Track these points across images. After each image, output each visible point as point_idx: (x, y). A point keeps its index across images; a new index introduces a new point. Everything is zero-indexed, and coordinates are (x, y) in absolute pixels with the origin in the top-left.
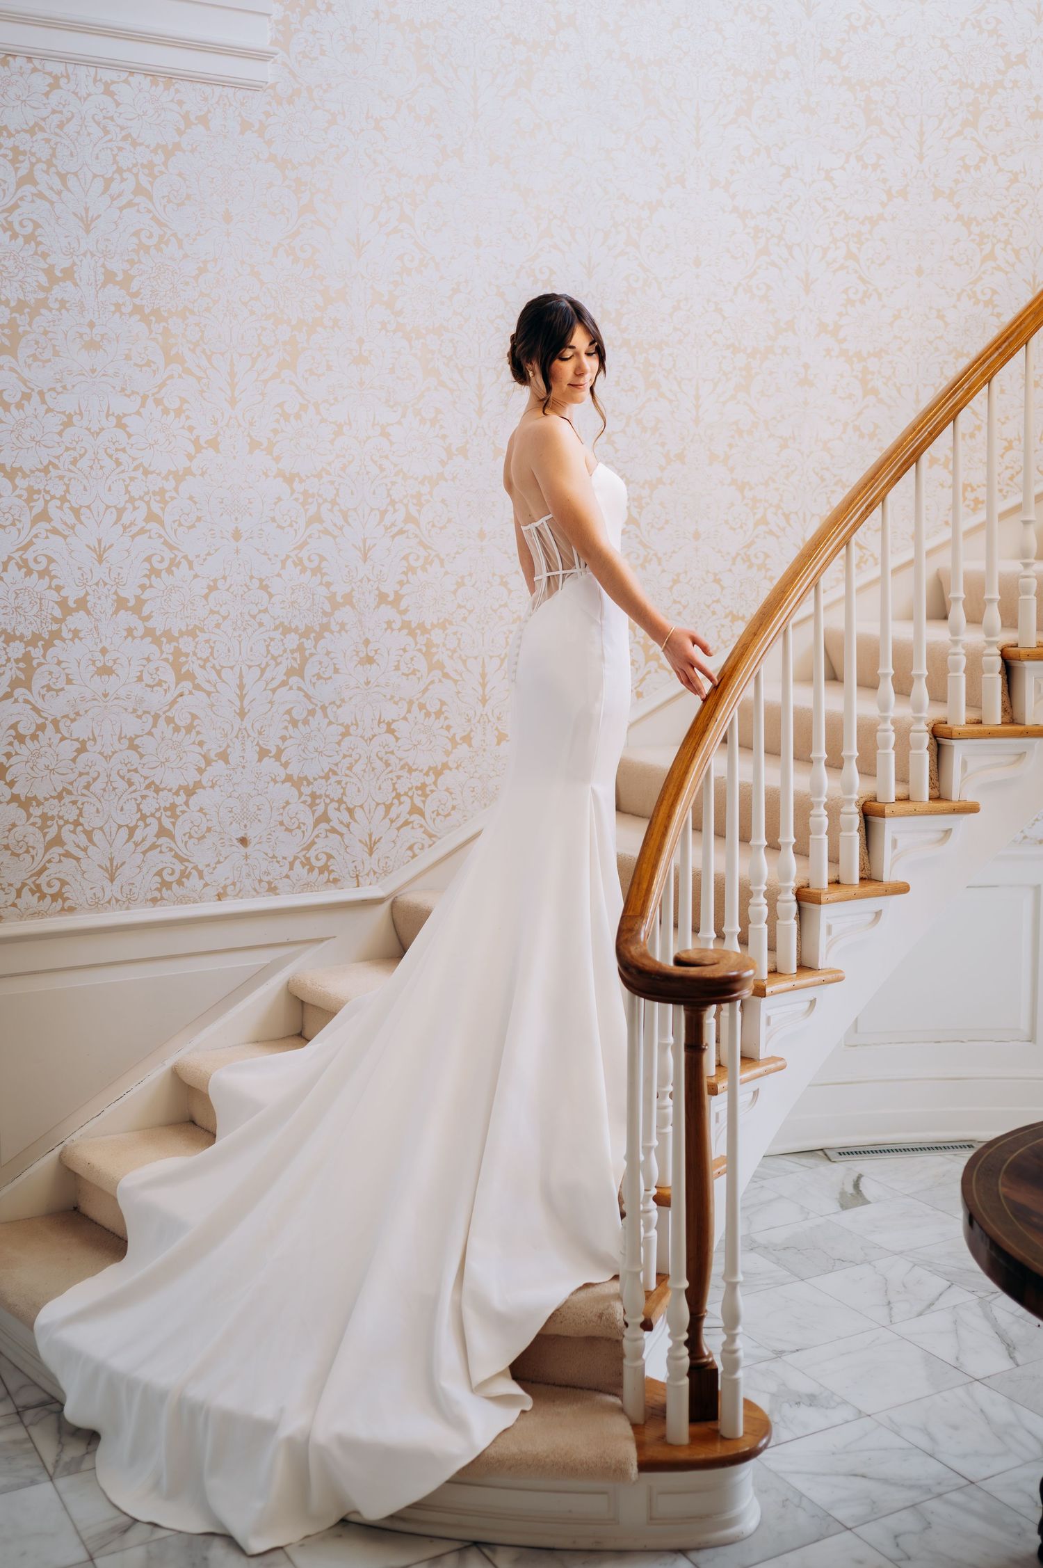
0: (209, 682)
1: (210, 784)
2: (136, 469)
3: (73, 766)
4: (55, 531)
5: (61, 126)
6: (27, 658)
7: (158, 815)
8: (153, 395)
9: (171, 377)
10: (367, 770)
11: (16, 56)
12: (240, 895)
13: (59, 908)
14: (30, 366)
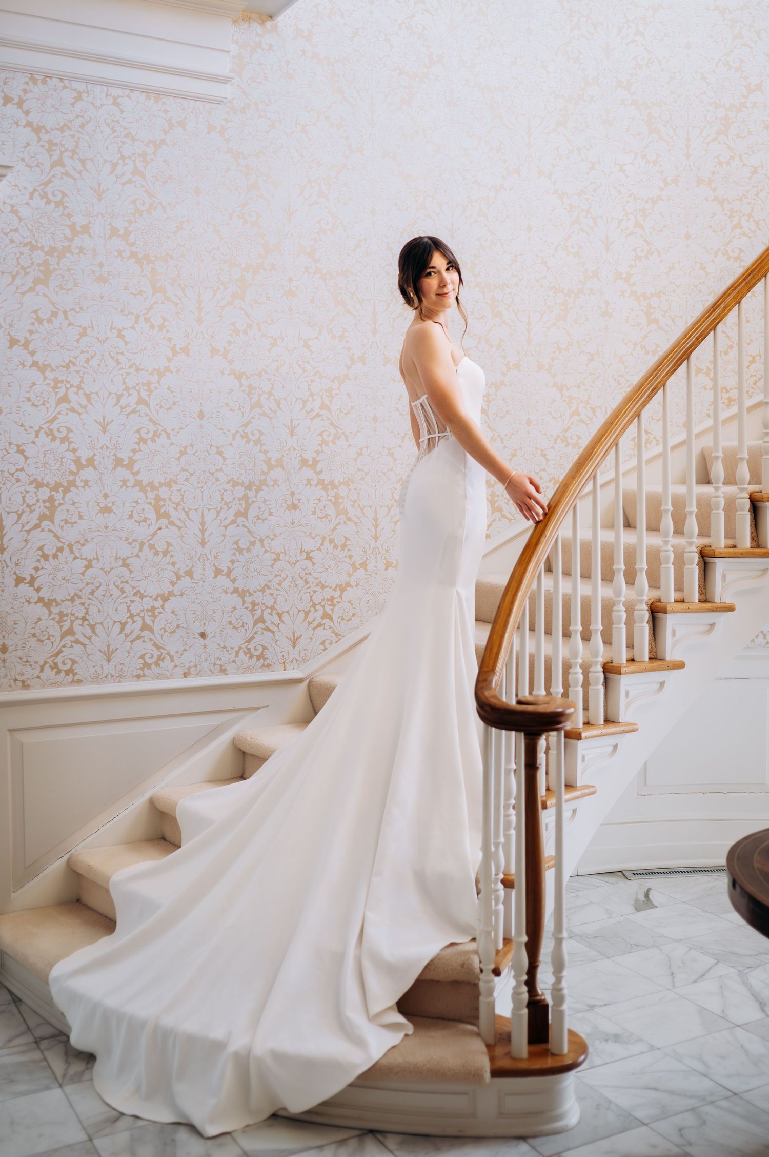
0: (180, 519)
1: (180, 593)
2: (130, 367)
3: (82, 578)
4: (73, 410)
5: (82, 126)
6: (51, 499)
7: (142, 614)
8: (144, 315)
9: (156, 302)
10: (292, 586)
11: (52, 77)
12: (200, 674)
13: (70, 680)
14: (57, 293)
